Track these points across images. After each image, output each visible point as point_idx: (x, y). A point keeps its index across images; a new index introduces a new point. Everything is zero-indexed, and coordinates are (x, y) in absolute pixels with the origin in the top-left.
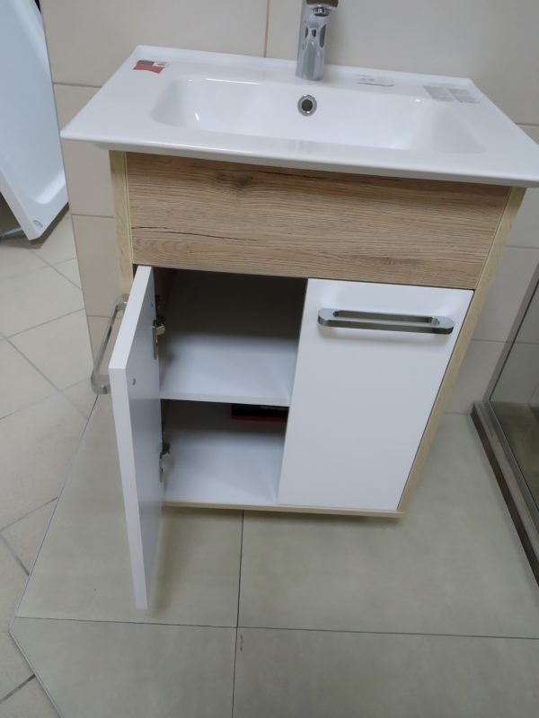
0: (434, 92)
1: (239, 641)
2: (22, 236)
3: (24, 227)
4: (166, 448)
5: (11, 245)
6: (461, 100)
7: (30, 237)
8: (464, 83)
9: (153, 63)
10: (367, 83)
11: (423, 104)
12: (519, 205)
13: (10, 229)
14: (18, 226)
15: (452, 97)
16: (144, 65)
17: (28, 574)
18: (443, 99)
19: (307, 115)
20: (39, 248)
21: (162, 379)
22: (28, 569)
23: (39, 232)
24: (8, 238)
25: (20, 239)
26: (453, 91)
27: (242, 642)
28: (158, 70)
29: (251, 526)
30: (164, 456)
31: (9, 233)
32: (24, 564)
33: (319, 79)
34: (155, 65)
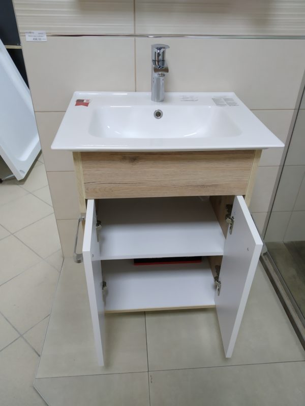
0: (217, 101)
1: (150, 378)
2: (14, 178)
3: (15, 174)
4: (104, 284)
5: (8, 184)
6: (230, 104)
7: (19, 179)
8: (231, 95)
9: (83, 100)
10: (185, 100)
11: (213, 108)
12: (260, 157)
13: (8, 176)
14: (12, 174)
15: (226, 103)
16: (80, 102)
17: (39, 356)
18: (222, 105)
19: (158, 118)
20: (23, 184)
21: (101, 250)
22: (39, 353)
23: (23, 176)
24: (7, 180)
25: (13, 180)
26: (226, 100)
27: (152, 379)
28: (86, 105)
29: (150, 319)
30: (104, 288)
31: (7, 177)
32: (37, 351)
33: (163, 101)
34: (85, 101)
